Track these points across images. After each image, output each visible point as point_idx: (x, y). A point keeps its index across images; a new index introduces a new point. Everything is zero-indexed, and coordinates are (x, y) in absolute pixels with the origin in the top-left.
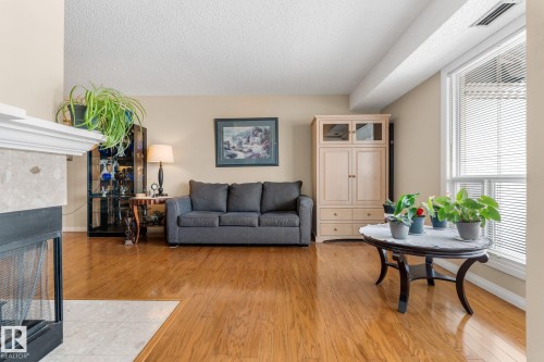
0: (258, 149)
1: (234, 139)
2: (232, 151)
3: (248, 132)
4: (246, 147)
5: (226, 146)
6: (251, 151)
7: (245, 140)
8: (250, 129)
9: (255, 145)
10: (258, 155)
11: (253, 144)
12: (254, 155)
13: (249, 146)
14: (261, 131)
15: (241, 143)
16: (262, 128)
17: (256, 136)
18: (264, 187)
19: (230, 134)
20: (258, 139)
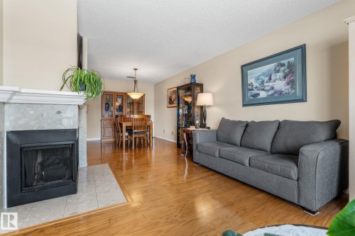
0: (280, 85)
1: (257, 79)
2: (255, 91)
3: (270, 70)
4: (268, 85)
5: (250, 87)
6: (272, 88)
7: (266, 79)
8: (272, 66)
9: (278, 82)
10: (281, 92)
11: (275, 81)
12: (276, 92)
13: (271, 84)
14: (283, 65)
15: (263, 82)
16: (285, 62)
17: (278, 72)
18: (280, 125)
19: (254, 76)
20: (280, 75)
